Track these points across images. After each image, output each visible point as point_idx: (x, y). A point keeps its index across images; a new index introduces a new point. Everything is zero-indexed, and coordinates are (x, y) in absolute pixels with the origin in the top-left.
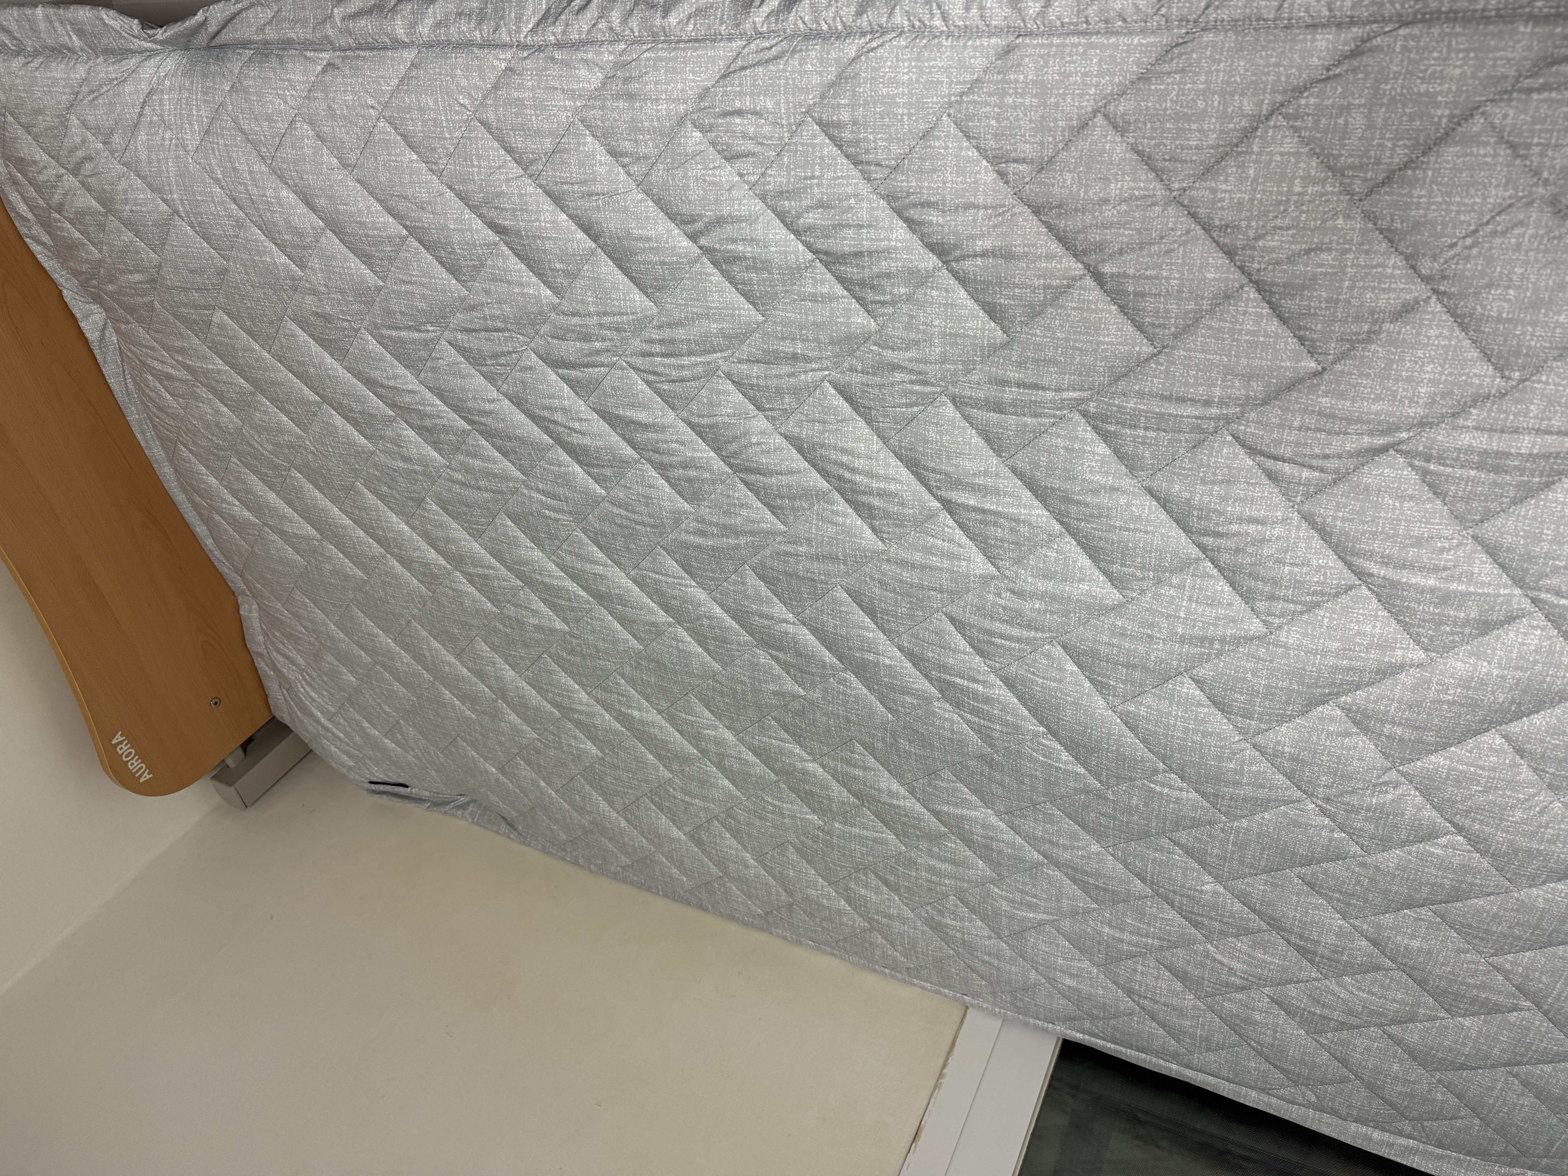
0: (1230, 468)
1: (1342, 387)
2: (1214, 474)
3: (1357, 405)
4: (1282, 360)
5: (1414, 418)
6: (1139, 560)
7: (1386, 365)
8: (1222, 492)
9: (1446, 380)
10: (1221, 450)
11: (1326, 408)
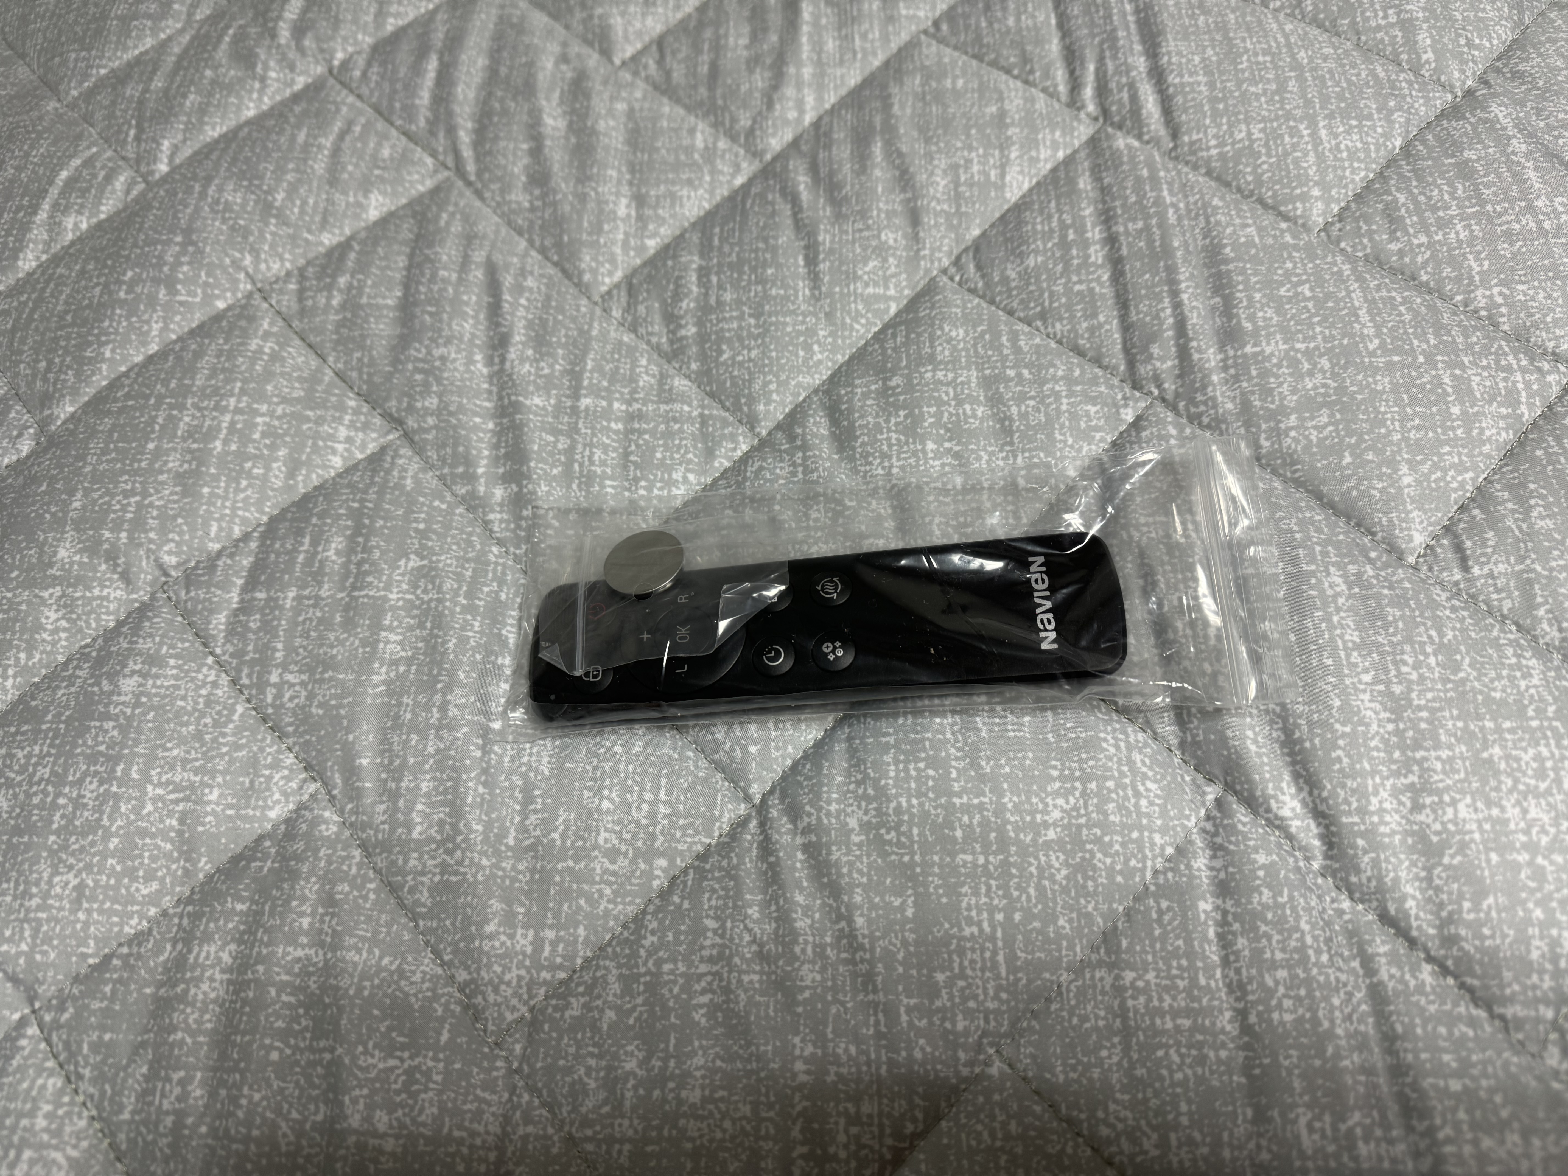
0: (1048, 426)
1: (1393, 612)
2: (1021, 398)
3: (1355, 657)
4: (1413, 466)
5: (1363, 811)
6: (728, 297)
7: (1503, 702)
8: (975, 423)
9: (1516, 867)
10: (1093, 401)
11: (1318, 586)
